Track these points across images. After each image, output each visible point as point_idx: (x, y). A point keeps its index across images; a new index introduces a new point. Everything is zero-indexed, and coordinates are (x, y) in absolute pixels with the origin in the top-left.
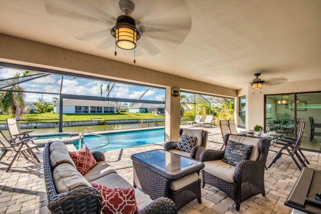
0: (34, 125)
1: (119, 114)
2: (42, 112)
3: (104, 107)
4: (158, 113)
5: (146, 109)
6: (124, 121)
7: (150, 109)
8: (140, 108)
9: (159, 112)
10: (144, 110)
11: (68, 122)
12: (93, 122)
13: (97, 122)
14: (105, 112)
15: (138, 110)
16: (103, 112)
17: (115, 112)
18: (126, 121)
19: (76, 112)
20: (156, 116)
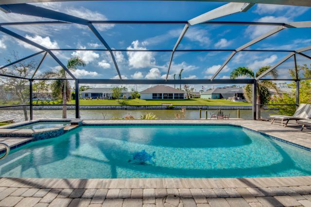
0: (125, 107)
1: (189, 99)
2: (134, 98)
3: (175, 94)
4: (236, 99)
5: (220, 94)
6: (191, 107)
7: (226, 94)
8: (212, 94)
9: (238, 98)
10: (218, 96)
11: (145, 106)
12: (163, 107)
13: (166, 107)
14: (175, 98)
15: (210, 96)
16: (173, 99)
17: (184, 98)
18: (193, 107)
19: (153, 98)
20: (233, 103)
